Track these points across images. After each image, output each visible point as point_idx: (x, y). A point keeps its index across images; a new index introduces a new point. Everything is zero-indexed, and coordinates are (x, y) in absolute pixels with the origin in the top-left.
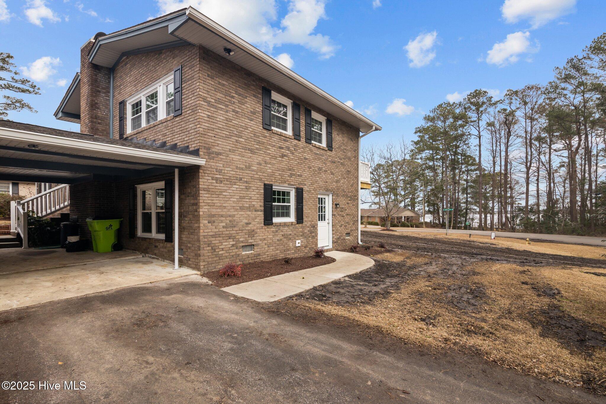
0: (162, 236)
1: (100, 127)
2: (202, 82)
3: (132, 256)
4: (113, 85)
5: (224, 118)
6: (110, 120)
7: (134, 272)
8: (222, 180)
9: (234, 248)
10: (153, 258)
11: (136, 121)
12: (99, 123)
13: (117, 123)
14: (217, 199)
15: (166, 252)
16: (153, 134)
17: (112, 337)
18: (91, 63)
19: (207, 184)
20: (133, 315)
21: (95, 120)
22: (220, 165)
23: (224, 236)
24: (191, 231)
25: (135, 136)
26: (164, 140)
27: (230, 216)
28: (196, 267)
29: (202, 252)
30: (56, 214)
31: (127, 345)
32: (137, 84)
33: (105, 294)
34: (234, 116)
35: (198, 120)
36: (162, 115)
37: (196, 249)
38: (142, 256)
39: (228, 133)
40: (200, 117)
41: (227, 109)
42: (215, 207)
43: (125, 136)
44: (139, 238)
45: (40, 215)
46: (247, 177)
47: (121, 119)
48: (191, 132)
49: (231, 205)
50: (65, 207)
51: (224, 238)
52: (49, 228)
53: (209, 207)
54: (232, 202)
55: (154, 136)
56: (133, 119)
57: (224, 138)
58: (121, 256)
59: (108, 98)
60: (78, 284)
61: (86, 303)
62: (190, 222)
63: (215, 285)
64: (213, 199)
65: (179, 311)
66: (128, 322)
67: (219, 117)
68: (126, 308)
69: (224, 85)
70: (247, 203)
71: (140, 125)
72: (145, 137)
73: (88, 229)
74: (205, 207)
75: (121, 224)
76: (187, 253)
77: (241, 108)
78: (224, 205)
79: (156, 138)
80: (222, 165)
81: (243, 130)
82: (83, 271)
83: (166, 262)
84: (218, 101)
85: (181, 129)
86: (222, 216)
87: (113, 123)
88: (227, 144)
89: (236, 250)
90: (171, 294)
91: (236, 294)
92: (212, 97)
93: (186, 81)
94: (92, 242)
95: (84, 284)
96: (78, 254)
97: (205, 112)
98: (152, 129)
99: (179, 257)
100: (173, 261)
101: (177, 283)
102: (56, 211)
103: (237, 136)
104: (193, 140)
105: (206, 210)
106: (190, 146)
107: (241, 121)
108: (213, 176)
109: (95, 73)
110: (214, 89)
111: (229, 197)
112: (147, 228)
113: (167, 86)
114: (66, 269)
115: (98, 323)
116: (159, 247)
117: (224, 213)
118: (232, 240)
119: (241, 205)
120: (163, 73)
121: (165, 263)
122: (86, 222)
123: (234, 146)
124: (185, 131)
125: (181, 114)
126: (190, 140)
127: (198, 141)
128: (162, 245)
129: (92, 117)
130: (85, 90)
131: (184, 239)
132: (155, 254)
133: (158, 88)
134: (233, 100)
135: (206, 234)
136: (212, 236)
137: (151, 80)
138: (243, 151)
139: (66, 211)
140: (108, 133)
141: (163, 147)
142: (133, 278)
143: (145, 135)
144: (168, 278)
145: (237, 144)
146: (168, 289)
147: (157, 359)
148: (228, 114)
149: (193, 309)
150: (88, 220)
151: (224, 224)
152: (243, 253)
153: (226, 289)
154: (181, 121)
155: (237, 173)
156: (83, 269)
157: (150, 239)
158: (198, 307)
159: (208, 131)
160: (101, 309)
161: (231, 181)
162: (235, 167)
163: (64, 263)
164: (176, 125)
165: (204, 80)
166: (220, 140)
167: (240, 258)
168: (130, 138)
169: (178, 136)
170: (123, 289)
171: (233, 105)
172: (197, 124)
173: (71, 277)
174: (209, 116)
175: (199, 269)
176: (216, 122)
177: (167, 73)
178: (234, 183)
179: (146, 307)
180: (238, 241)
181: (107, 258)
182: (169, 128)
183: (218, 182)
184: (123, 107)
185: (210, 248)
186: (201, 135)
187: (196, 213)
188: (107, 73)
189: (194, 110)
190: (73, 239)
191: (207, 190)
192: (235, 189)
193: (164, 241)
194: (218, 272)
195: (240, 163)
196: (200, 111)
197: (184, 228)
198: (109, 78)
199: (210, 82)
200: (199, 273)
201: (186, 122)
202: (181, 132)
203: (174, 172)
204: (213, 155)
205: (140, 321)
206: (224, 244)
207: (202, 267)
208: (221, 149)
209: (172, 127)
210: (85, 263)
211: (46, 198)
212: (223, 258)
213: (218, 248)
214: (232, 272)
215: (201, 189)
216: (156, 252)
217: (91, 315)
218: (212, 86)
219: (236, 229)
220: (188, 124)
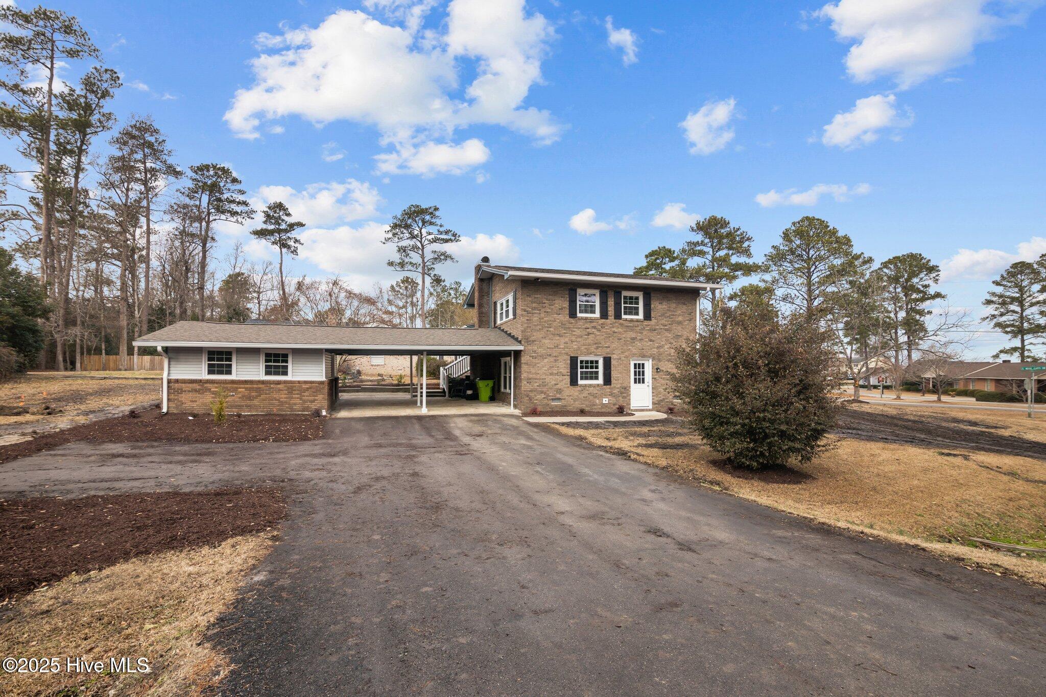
1: (484, 319)
3: (497, 403)
4: (491, 290)
5: (538, 318)
6: (490, 314)
7: (491, 409)
8: (536, 356)
9: (545, 399)
10: (507, 405)
12: (483, 316)
13: (493, 316)
14: (533, 368)
18: (479, 278)
19: (526, 360)
22: (535, 348)
23: (537, 391)
24: (519, 388)
26: (510, 332)
27: (542, 379)
29: (523, 400)
32: (501, 292)
34: (546, 315)
35: (521, 323)
37: (520, 398)
38: (502, 404)
39: (540, 327)
41: (540, 312)
42: (532, 373)
43: (496, 325)
44: (502, 392)
45: (454, 377)
46: (555, 353)
47: (495, 313)
49: (543, 372)
51: (538, 393)
53: (528, 374)
54: (543, 370)
55: (507, 328)
56: (500, 315)
57: (538, 330)
59: (488, 298)
62: (519, 382)
64: (530, 368)
67: (535, 318)
69: (538, 298)
70: (555, 370)
71: (502, 319)
74: (525, 374)
75: (494, 384)
76: (516, 400)
77: (551, 308)
78: (538, 372)
81: (553, 322)
86: (536, 379)
88: (540, 334)
89: (547, 401)
91: (525, 419)
92: (530, 308)
97: (525, 318)
98: (506, 324)
99: (513, 402)
100: (510, 404)
101: (505, 414)
103: (548, 327)
107: (551, 317)
108: (530, 355)
109: (481, 284)
110: (531, 303)
111: (541, 367)
112: (505, 386)
117: (538, 377)
118: (544, 394)
119: (551, 372)
123: (545, 334)
126: (519, 335)
129: (480, 313)
130: (476, 294)
131: (515, 394)
134: (544, 305)
135: (527, 390)
136: (530, 391)
137: (506, 292)
138: (553, 336)
140: (489, 322)
142: (489, 411)
143: (504, 327)
144: (503, 412)
145: (547, 332)
148: (541, 315)
151: (538, 384)
154: (516, 322)
155: (547, 351)
157: (506, 393)
159: (527, 328)
161: (543, 357)
162: (546, 348)
165: (525, 299)
166: (535, 332)
167: (550, 406)
168: (498, 327)
169: (515, 330)
171: (545, 308)
172: (521, 325)
173: (464, 409)
174: (527, 320)
175: (521, 410)
176: (532, 322)
178: (545, 358)
180: (548, 396)
181: (484, 404)
182: (513, 322)
183: (534, 358)
184: (495, 305)
185: (527, 397)
186: (523, 332)
187: (520, 377)
188: (488, 282)
190: (469, 392)
191: (526, 364)
192: (546, 362)
195: (550, 344)
196: (522, 318)
198: (488, 287)
199: (528, 299)
200: (521, 412)
204: (530, 343)
206: (538, 396)
208: (535, 337)
211: (458, 365)
214: (535, 412)
218: (530, 301)
219: (546, 387)
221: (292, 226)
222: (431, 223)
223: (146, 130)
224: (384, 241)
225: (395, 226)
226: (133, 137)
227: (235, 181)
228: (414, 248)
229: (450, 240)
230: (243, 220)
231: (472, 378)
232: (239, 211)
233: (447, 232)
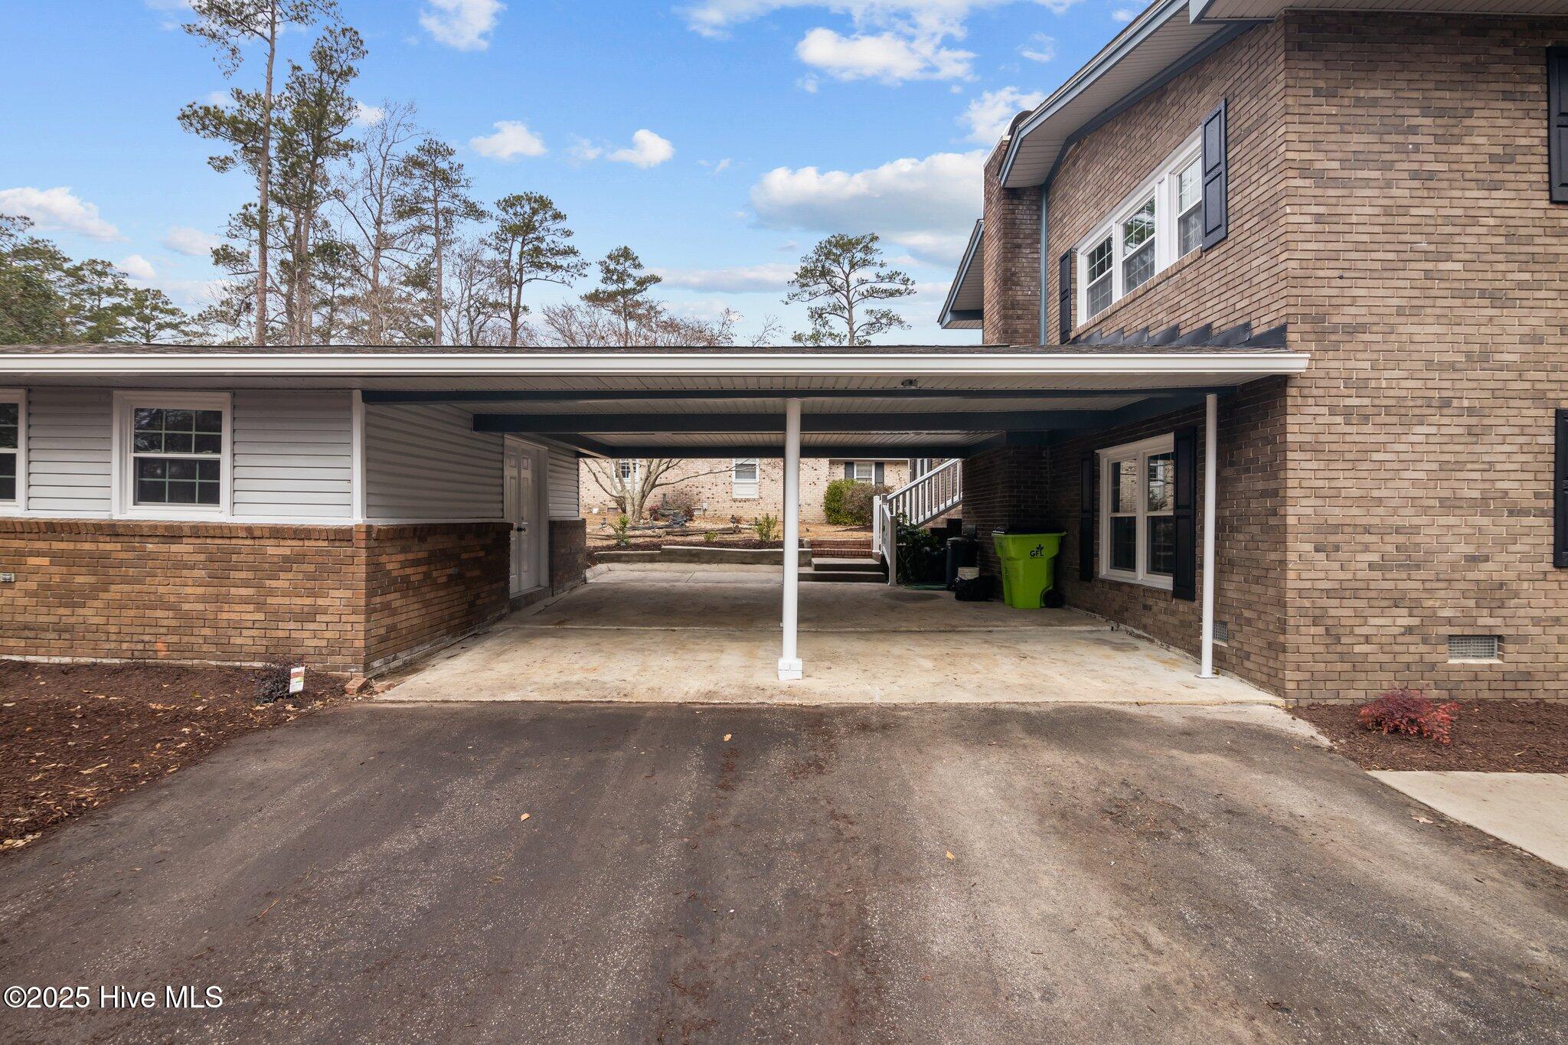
0: (1165, 582)
1: (1020, 325)
2: (1296, 119)
3: (1087, 624)
4: (1047, 221)
5: (1376, 210)
6: (1040, 305)
7: (1095, 667)
8: (1369, 411)
9: (1416, 639)
10: (1139, 637)
11: (1100, 292)
12: (1019, 317)
13: (1055, 309)
14: (1348, 474)
15: (1175, 626)
16: (1142, 313)
17: (1051, 830)
18: (1004, 188)
19: (1315, 429)
20: (1099, 784)
21: (1011, 312)
22: (1360, 365)
23: (1373, 594)
24: (1255, 572)
25: (1095, 330)
26: (1172, 324)
27: (1398, 530)
28: (1272, 683)
29: (1291, 639)
30: (939, 519)
31: (1088, 866)
32: (1103, 198)
33: (1032, 709)
34: (1419, 193)
35: (1282, 239)
36: (1166, 255)
37: (1271, 627)
38: (1109, 628)
39: (1391, 256)
40: (1290, 228)
41: (1389, 175)
42: (1341, 502)
43: (1073, 335)
44: (1103, 581)
45: (914, 522)
46: (1474, 394)
47: (1064, 296)
48: (1255, 281)
49: (1403, 493)
50: (954, 506)
51: (1375, 603)
52: (928, 549)
53: (1319, 502)
54: (1407, 484)
55: (1145, 318)
56: (1091, 290)
57: (1376, 275)
58: (1062, 622)
59: (1036, 256)
60: (978, 675)
61: (994, 723)
62: (1251, 545)
63: (1343, 753)
64: (1334, 474)
65: (1229, 812)
66: (1089, 801)
67: (1359, 210)
68: (1082, 761)
69: (1374, 102)
70: (1472, 485)
71: (1108, 299)
72: (1121, 326)
73: (995, 553)
74: (1305, 502)
75: (1062, 545)
76: (1238, 636)
77: (1445, 158)
78: (1376, 493)
79: (1150, 322)
80: (1367, 365)
81: (1458, 230)
82: (986, 646)
83: (1175, 653)
84: (1359, 160)
85: (1223, 281)
86: (1367, 530)
87: (1046, 308)
88: (1389, 292)
89: (1423, 648)
90: (1198, 749)
91: (1440, 807)
92: (1331, 155)
93: (1240, 139)
94: (1001, 583)
95: (990, 676)
96: (976, 607)
97: (1305, 209)
98: (1139, 301)
99: (1214, 645)
100: (1196, 652)
101: (1214, 722)
102: (940, 514)
103: (1430, 256)
104: (1264, 302)
105: (1310, 511)
106: (1254, 324)
107: (1446, 202)
108: (1335, 401)
109: (1011, 207)
110: (1337, 128)
111: (1396, 466)
112: (1124, 558)
113: (1180, 176)
114: (957, 637)
115: (1021, 782)
116: (1155, 608)
117: (1376, 521)
118: (1405, 612)
119: (1447, 494)
120: (1169, 144)
121: (1171, 655)
122: (992, 539)
123: (1416, 293)
124: (1238, 281)
125: (1226, 237)
126: (1256, 306)
127: (1283, 302)
128: (1162, 604)
129: (1005, 308)
130: (992, 252)
131: (1230, 594)
132: (1145, 628)
133: (1156, 190)
134: (1412, 139)
135: (1308, 585)
137: (1137, 175)
138: (1458, 302)
139: (955, 514)
140: (1037, 336)
141: (1171, 340)
142: (1094, 683)
143: (1121, 321)
144: (1184, 701)
145: (1429, 283)
146: (1189, 734)
147: (1175, 946)
148: (1394, 192)
149: (1274, 816)
150: (996, 534)
151: (1375, 557)
152: (1451, 661)
153: (1389, 777)
154: (1224, 256)
155: (1430, 384)
156: (986, 642)
157: (1131, 586)
158: (1291, 815)
159: (1319, 264)
160: (1025, 747)
161: (1403, 412)
162: (1420, 365)
163: (954, 622)
164: (1208, 274)
165: (1303, 110)
166: (1360, 283)
167: (1442, 676)
168: (1083, 337)
169: (1216, 300)
170: (1070, 707)
171: (1414, 157)
172: (1278, 251)
173: (965, 655)
174: (1319, 218)
175: (1279, 691)
176: (1346, 228)
177: (1181, 139)
178: (1415, 420)
179: (1132, 771)
180: (1433, 618)
181: (1033, 623)
182: (1189, 285)
183: (1355, 419)
184: (1068, 266)
185: (1321, 630)
186: (1294, 282)
187: (1272, 521)
188: (1034, 198)
189: (1268, 213)
190: (967, 573)
191: (1314, 449)
192: (1422, 439)
193: (1169, 596)
194: (1354, 709)
195: (1444, 347)
196: (1288, 210)
197: (1231, 563)
198: (1039, 209)
199: (1326, 109)
200: (1280, 701)
201: (1239, 256)
202: (1224, 289)
203: (1204, 405)
204: (1333, 337)
205: (1117, 806)
206: (1373, 621)
207: (1290, 686)
208: (1363, 311)
209: (1196, 281)
210: (990, 629)
211: (923, 488)
212: (1368, 667)
213: (1352, 633)
214: (1412, 721)
215: (1290, 446)
216: (1149, 621)
217: (1005, 756)
218: (1332, 120)
219: (1422, 574)
220: (1245, 260)
221: (642, 283)
222: (865, 263)
223: (437, 152)
224: (786, 300)
225: (806, 273)
226: (421, 165)
227: (557, 216)
228: (836, 309)
229: (899, 292)
230: (572, 280)
231: (968, 526)
232: (565, 265)
233: (891, 278)
